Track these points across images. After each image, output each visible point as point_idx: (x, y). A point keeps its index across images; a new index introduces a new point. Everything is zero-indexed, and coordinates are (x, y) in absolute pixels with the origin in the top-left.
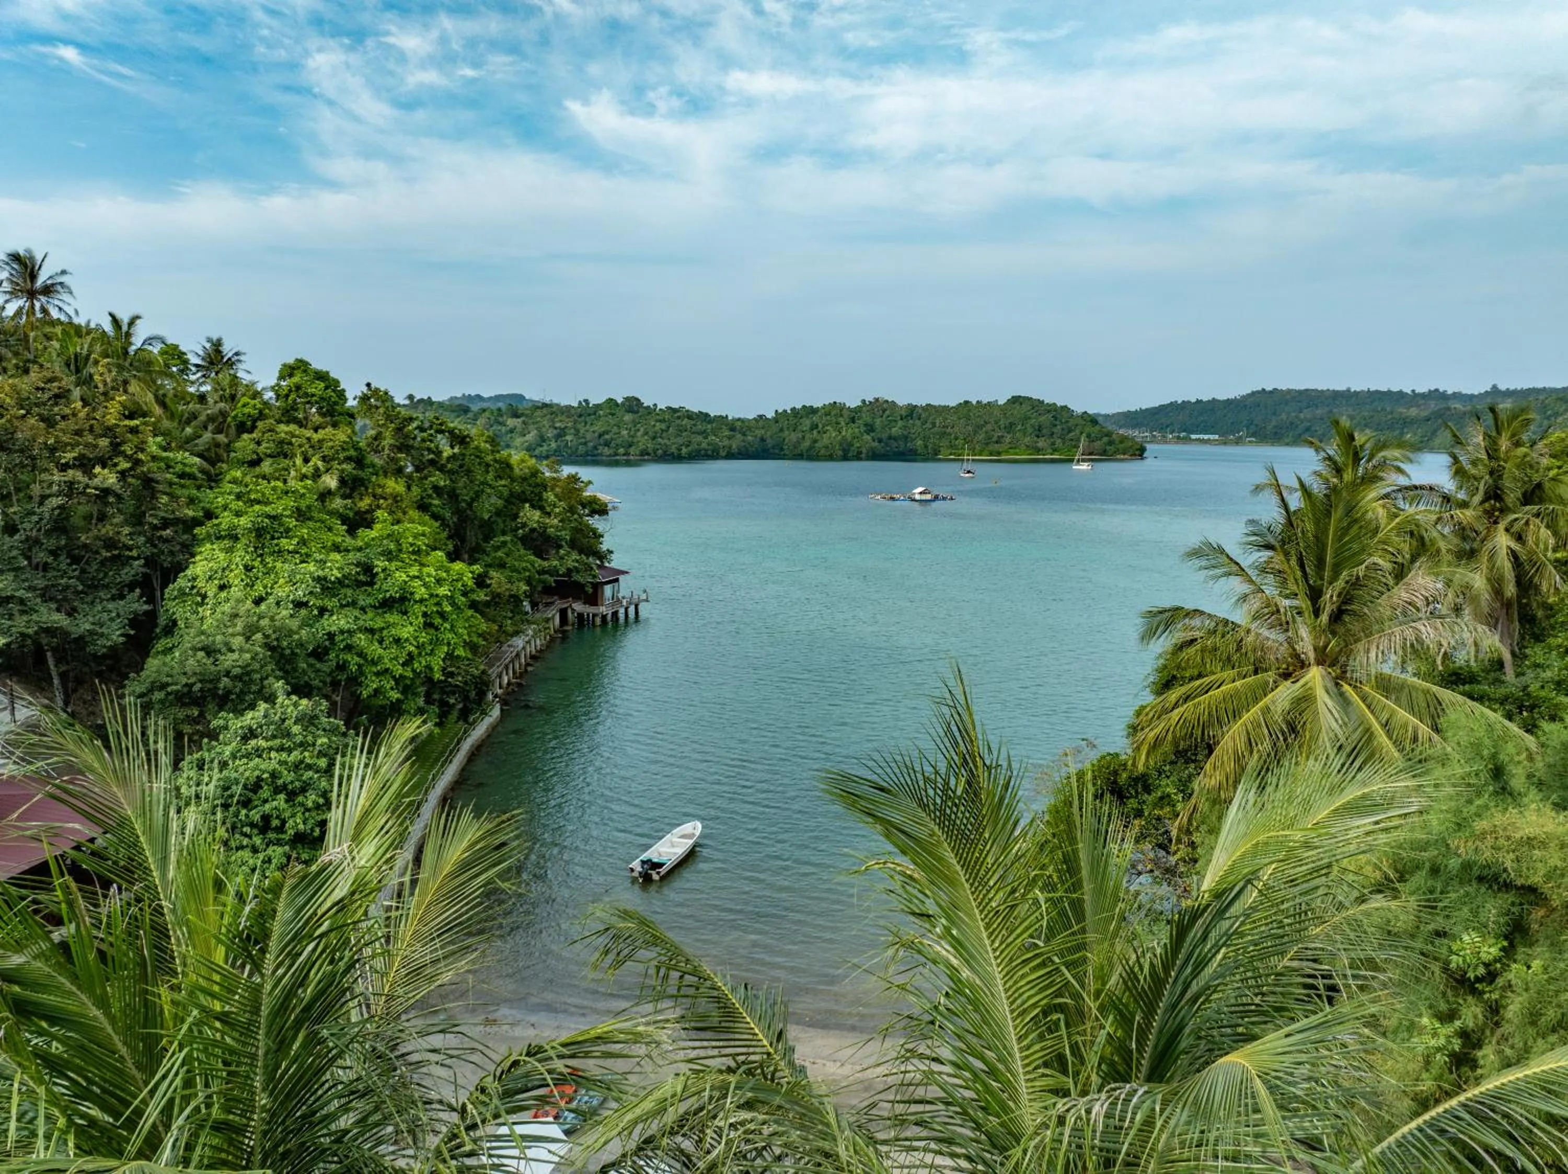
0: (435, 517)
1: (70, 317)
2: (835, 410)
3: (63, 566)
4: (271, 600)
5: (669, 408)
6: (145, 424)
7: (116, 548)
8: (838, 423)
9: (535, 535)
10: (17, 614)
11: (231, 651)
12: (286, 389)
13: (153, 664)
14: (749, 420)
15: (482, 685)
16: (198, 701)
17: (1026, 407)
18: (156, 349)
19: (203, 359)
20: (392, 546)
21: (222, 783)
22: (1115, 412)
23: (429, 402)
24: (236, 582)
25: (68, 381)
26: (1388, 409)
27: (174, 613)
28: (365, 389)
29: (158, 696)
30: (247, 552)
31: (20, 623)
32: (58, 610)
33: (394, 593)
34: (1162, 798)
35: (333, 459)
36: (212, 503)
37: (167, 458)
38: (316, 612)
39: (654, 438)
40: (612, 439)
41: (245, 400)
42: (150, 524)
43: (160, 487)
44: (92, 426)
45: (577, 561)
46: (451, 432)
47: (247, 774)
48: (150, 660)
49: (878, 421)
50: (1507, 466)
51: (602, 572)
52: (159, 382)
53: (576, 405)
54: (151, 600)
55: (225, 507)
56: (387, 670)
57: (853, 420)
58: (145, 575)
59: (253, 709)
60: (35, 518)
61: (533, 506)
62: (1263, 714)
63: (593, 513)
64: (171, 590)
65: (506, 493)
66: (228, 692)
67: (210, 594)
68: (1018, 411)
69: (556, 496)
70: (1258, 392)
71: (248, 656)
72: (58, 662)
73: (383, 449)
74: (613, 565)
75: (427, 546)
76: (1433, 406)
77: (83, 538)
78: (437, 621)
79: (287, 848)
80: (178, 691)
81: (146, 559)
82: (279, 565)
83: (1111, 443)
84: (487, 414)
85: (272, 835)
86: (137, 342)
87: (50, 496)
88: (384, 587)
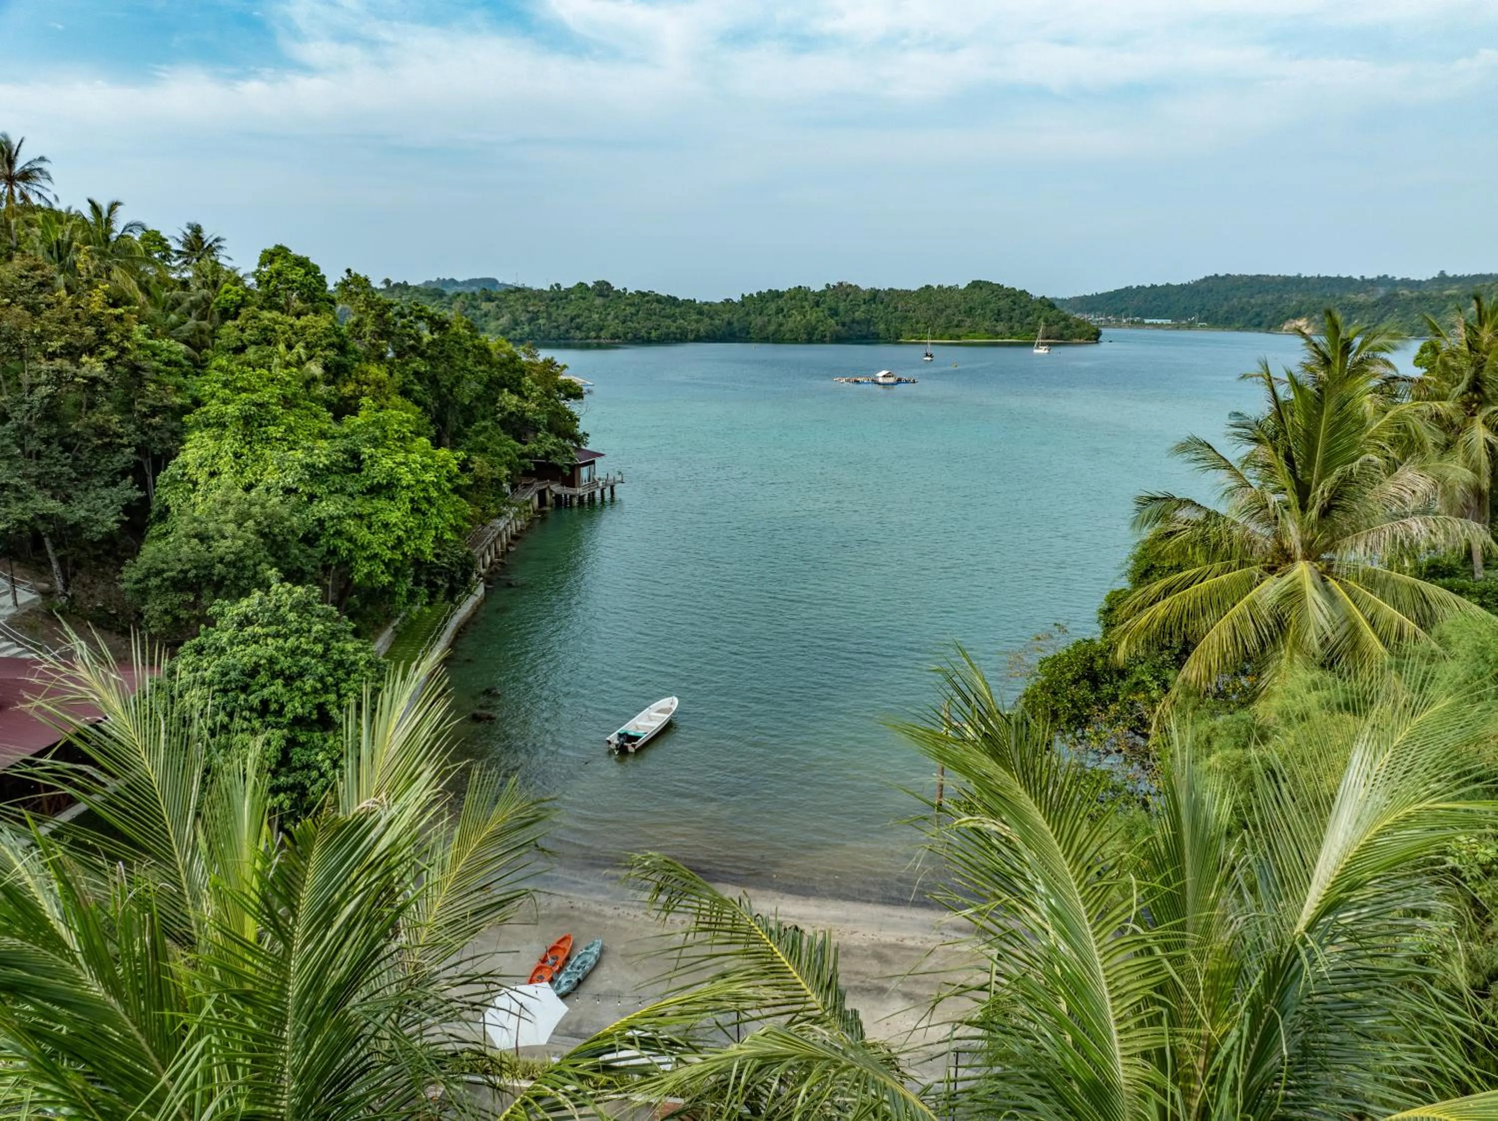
0: (417, 403)
1: (50, 203)
2: (800, 294)
3: (56, 454)
4: (261, 487)
5: (638, 292)
6: (129, 312)
7: (108, 436)
8: (803, 307)
9: (513, 419)
10: (13, 501)
11: (224, 537)
12: (268, 275)
13: (149, 551)
14: (716, 304)
15: (467, 566)
16: (194, 587)
17: (985, 292)
18: (137, 236)
19: (184, 245)
20: (378, 433)
21: (220, 669)
22: (1071, 296)
23: (405, 287)
24: (226, 470)
25: (51, 269)
26: (1338, 295)
27: (166, 500)
28: (345, 276)
29: (154, 582)
30: (235, 440)
31: (16, 510)
32: (53, 497)
33: (381, 479)
34: (1137, 684)
35: (316, 346)
36: (199, 391)
37: (153, 346)
38: (305, 498)
39: (624, 322)
40: (584, 323)
41: (227, 286)
42: (139, 412)
43: (147, 375)
44: (77, 314)
45: (555, 444)
46: (431, 318)
47: (245, 659)
48: (144, 546)
49: (842, 305)
50: (1489, 357)
51: (580, 455)
52: (142, 269)
53: (548, 289)
54: (143, 487)
55: (213, 395)
56: (376, 556)
57: (817, 304)
58: (137, 463)
59: (247, 596)
60: (26, 407)
61: (511, 391)
62: (1249, 608)
63: (569, 396)
64: (163, 477)
65: (486, 379)
66: (223, 578)
67: (201, 481)
68: (978, 296)
69: (533, 380)
70: (1211, 277)
71: (240, 542)
72: (56, 547)
73: (365, 336)
74: (589, 448)
75: (411, 432)
76: (1382, 291)
77: (74, 427)
78: (424, 506)
79: (285, 731)
80: (174, 578)
81: (137, 446)
82: (267, 452)
83: (1067, 327)
84: (461, 298)
85: (270, 719)
86: (118, 227)
87: (39, 385)
88: (372, 474)
